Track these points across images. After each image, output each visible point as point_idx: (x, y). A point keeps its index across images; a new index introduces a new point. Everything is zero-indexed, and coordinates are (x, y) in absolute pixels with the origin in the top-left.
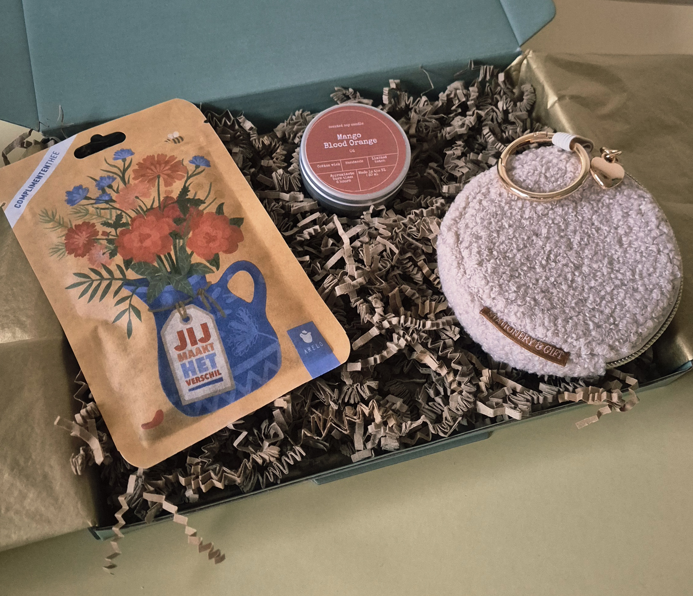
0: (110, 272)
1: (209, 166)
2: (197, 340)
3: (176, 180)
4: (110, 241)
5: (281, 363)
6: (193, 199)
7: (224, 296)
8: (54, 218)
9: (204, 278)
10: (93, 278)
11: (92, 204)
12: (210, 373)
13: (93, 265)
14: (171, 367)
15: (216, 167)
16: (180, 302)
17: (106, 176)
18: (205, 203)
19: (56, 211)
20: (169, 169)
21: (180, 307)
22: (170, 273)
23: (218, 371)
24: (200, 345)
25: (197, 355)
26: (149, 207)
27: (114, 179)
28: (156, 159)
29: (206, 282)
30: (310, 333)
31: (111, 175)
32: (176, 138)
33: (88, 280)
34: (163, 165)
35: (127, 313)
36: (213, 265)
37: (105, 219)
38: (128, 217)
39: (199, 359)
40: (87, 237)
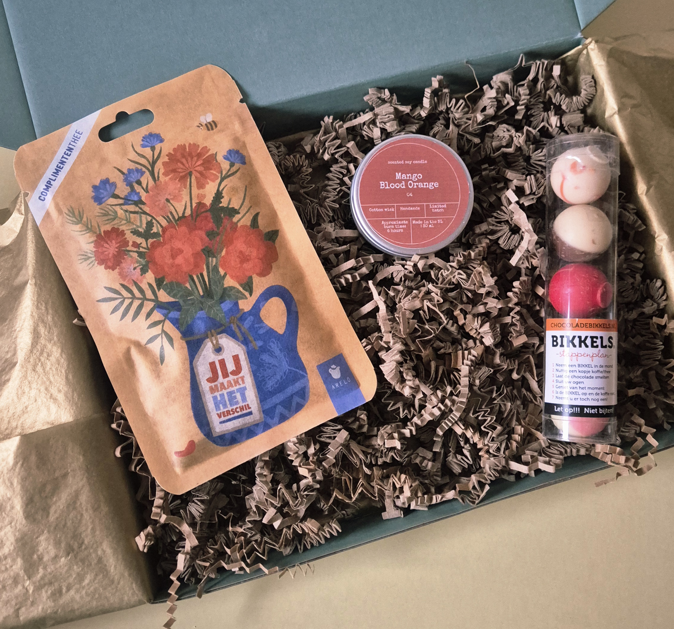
0: (141, 291)
1: (244, 163)
2: (229, 372)
3: (209, 181)
4: (141, 254)
5: (308, 397)
6: (227, 207)
7: (256, 326)
8: (81, 220)
9: (236, 304)
10: (125, 296)
11: (120, 205)
12: (240, 407)
13: (124, 280)
14: (203, 399)
15: (252, 165)
16: (213, 331)
17: (134, 168)
18: (239, 213)
19: (83, 210)
20: (202, 165)
21: (213, 336)
22: (203, 297)
23: (248, 405)
24: (231, 378)
25: (228, 388)
26: (181, 215)
27: (143, 173)
28: (187, 150)
29: (238, 310)
30: (339, 367)
31: (139, 167)
32: (209, 123)
33: (118, 296)
34: (195, 158)
35: (160, 338)
36: (246, 291)
37: (135, 226)
38: (159, 225)
39: (230, 392)
40: (117, 248)
